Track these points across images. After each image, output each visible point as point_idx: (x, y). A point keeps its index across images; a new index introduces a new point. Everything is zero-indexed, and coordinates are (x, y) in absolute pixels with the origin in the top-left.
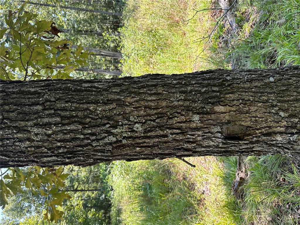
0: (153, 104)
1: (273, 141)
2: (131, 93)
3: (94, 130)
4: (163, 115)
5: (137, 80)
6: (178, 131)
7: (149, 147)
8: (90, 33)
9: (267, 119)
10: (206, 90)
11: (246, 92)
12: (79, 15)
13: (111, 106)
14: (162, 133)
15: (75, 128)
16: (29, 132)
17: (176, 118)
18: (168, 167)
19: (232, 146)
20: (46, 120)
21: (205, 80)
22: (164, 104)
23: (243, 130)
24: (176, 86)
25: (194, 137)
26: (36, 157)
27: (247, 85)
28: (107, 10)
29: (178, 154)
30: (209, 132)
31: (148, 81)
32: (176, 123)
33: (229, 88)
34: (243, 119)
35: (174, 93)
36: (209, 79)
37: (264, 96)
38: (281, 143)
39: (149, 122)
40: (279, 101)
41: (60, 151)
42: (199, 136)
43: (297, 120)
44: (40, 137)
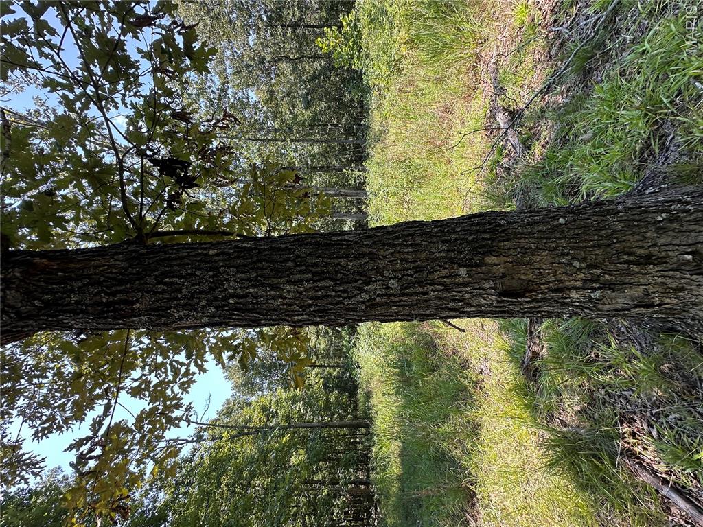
0: (409, 257)
1: (567, 298)
2: (384, 244)
3: (346, 287)
4: (422, 269)
5: (391, 229)
6: (440, 287)
7: (406, 306)
8: (327, 169)
9: (556, 271)
10: (474, 238)
11: (525, 238)
12: (312, 148)
13: (363, 261)
14: (421, 289)
15: (326, 285)
16: (282, 289)
17: (438, 272)
18: (432, 338)
19: (509, 305)
20: (298, 277)
21: (473, 226)
22: (423, 256)
23: (522, 284)
24: (438, 235)
25: (461, 294)
26: (287, 315)
27: (529, 229)
28: (346, 139)
29: (442, 315)
30: (479, 288)
31: (403, 231)
32: (438, 278)
33: (503, 235)
34: (523, 272)
35: (434, 243)
36: (478, 224)
37: (551, 242)
38: (578, 302)
39: (406, 277)
40: (572, 248)
41: (312, 309)
42: (467, 292)
43: (599, 272)
44: (292, 294)
